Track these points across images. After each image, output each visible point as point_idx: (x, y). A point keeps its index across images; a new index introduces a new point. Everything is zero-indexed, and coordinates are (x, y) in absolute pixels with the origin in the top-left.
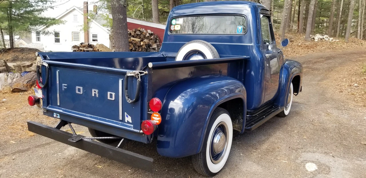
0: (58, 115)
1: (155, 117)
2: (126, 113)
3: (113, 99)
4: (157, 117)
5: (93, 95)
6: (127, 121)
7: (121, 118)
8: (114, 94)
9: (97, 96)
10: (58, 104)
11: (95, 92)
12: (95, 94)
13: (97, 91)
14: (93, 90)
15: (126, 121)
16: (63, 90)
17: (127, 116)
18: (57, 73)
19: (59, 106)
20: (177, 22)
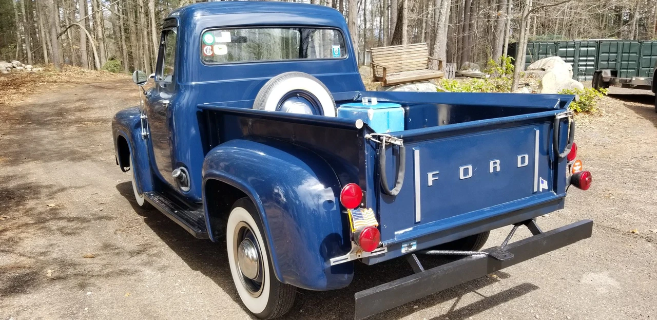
0: (412, 244)
2: (541, 178)
4: (579, 165)
5: (491, 170)
6: (543, 189)
7: (536, 190)
9: (498, 169)
10: (418, 219)
11: (495, 165)
12: (495, 168)
13: (498, 162)
14: (492, 163)
15: (541, 190)
16: (430, 183)
17: (543, 183)
18: (417, 153)
19: (419, 222)
20: (218, 40)
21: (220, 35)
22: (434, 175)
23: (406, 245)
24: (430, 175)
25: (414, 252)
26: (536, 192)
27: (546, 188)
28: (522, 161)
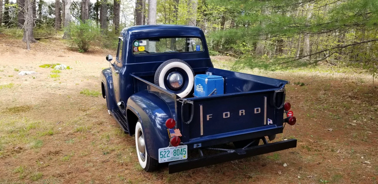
0: (199, 144)
1: (290, 114)
2: (268, 119)
3: (259, 112)
4: (291, 113)
5: (240, 115)
7: (265, 123)
8: (259, 109)
9: (244, 114)
10: (202, 134)
11: (242, 112)
12: (242, 114)
13: (244, 111)
14: (240, 111)
15: (269, 124)
16: (208, 119)
17: (269, 121)
18: (201, 107)
19: (202, 136)
20: (140, 44)
21: (142, 42)
22: (209, 116)
23: (196, 145)
24: (208, 116)
25: (200, 148)
26: (265, 125)
27: (272, 123)
28: (257, 111)
